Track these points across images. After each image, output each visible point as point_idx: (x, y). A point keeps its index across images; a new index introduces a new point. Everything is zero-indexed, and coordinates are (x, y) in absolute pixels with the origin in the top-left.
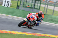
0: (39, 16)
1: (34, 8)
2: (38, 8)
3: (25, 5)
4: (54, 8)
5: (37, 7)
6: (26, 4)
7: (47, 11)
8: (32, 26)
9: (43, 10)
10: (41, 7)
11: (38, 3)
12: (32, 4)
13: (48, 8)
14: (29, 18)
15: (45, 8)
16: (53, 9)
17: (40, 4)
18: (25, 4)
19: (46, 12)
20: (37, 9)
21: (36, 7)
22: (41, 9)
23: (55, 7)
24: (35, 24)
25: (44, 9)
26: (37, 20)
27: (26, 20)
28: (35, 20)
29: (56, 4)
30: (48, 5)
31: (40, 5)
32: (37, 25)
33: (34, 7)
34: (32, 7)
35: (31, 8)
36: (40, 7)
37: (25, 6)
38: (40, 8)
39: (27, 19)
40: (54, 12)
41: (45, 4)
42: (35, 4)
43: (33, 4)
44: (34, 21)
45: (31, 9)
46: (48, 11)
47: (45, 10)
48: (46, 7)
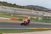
8: (26, 24)
24: (27, 24)
26: (28, 22)
27: (23, 22)
32: (28, 24)
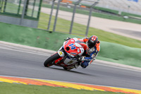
1: (26, 17)
2: (35, 16)
3: (3, 9)
4: (73, 17)
5: (32, 14)
6: (5, 7)
7: (55, 23)
9: (48, 20)
10: (41, 15)
11: (34, 5)
12: (19, 6)
13: (59, 16)
15: (51, 15)
16: (70, 19)
17: (40, 6)
18: (3, 5)
19: (54, 27)
20: (31, 18)
21: (29, 14)
22: (40, 18)
23: (76, 15)
25: (50, 19)
28: (80, 54)
29: (78, 6)
30: (58, 9)
31: (40, 9)
33: (25, 15)
34: (20, 13)
35: (17, 15)
36: (39, 13)
37: (2, 12)
38: (38, 17)
40: (74, 27)
41: (52, 8)
42: (27, 7)
43: (22, 5)
44: (78, 56)
45: (19, 19)
46: (58, 23)
47: (53, 21)
48: (54, 14)
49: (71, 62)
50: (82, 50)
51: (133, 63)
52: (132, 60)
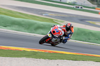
0: (66, 29)
14: (54, 32)
28: (62, 35)
39: (51, 34)
44: (61, 37)
49: (56, 40)
50: (63, 32)
51: (17, 29)
52: (16, 27)
